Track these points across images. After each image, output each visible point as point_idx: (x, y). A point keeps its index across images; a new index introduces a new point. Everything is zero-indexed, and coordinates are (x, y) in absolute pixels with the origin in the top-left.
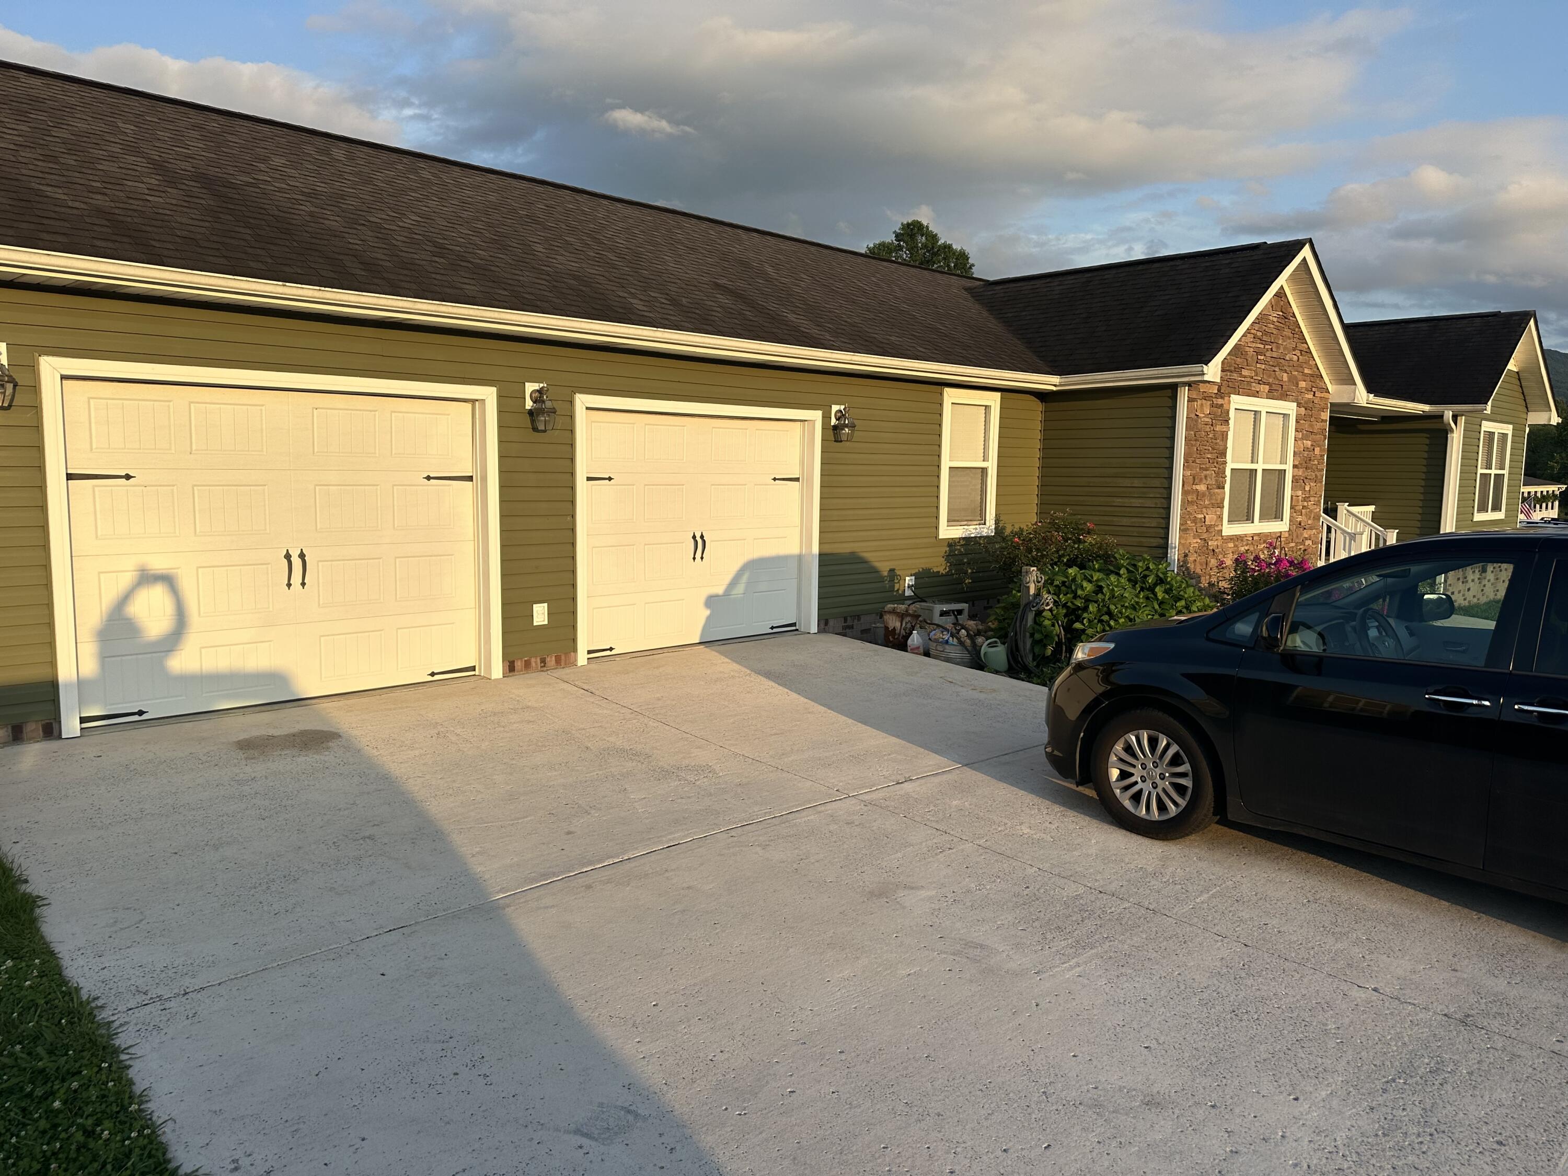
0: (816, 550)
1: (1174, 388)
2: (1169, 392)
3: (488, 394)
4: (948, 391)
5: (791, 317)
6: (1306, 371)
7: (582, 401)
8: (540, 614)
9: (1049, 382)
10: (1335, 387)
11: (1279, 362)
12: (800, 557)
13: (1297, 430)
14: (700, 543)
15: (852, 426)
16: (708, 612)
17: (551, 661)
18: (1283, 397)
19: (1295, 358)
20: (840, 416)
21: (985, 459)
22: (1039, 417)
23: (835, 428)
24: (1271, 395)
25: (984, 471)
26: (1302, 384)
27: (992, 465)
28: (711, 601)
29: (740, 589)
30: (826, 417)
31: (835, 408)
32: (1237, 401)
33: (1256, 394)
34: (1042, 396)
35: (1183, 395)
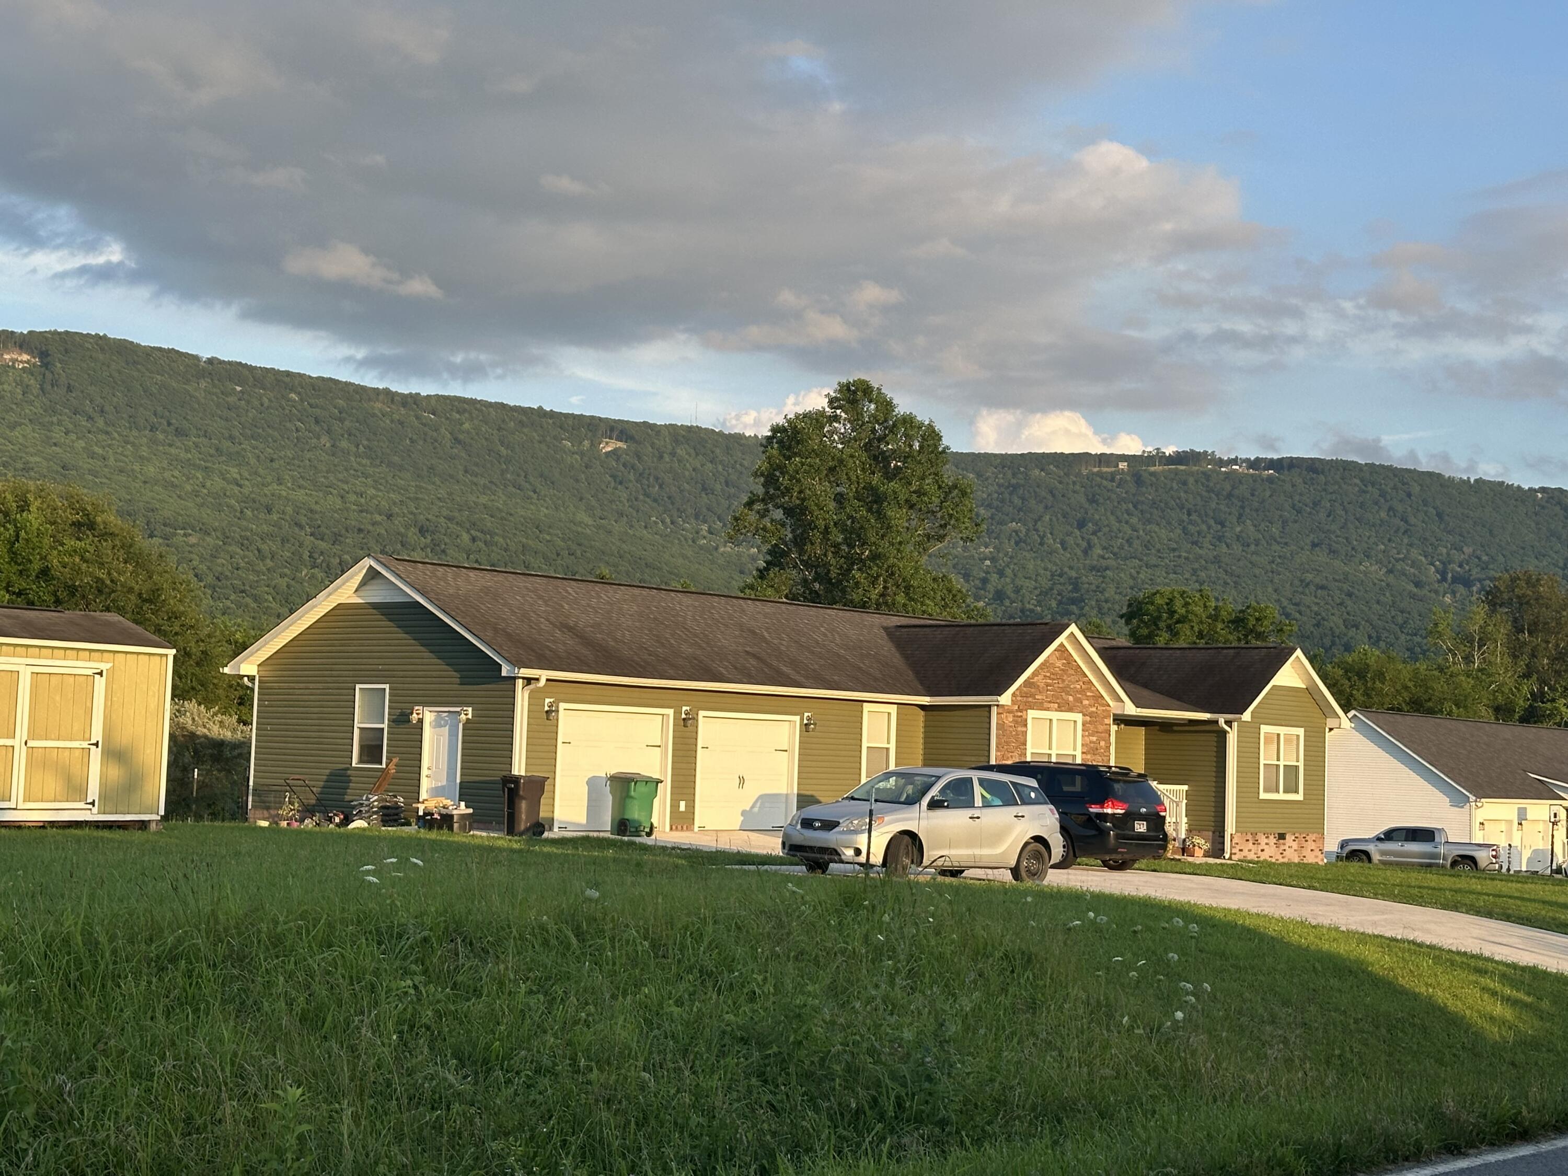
0: (796, 791)
1: (990, 706)
2: (987, 709)
3: (670, 712)
4: (865, 704)
5: (784, 669)
6: (1089, 694)
7: (702, 713)
8: (682, 806)
9: (925, 700)
10: (1115, 703)
11: (1066, 690)
12: (787, 795)
13: (1083, 730)
14: (742, 780)
15: (815, 724)
16: (742, 818)
17: (685, 828)
18: (1070, 710)
19: (1079, 687)
20: (809, 719)
21: (888, 743)
22: (922, 719)
23: (806, 725)
24: (1060, 709)
25: (888, 749)
26: (1086, 702)
27: (892, 747)
28: (744, 813)
29: (756, 810)
30: (802, 719)
31: (806, 714)
32: (1032, 714)
33: (1048, 709)
34: (922, 707)
35: (994, 710)
